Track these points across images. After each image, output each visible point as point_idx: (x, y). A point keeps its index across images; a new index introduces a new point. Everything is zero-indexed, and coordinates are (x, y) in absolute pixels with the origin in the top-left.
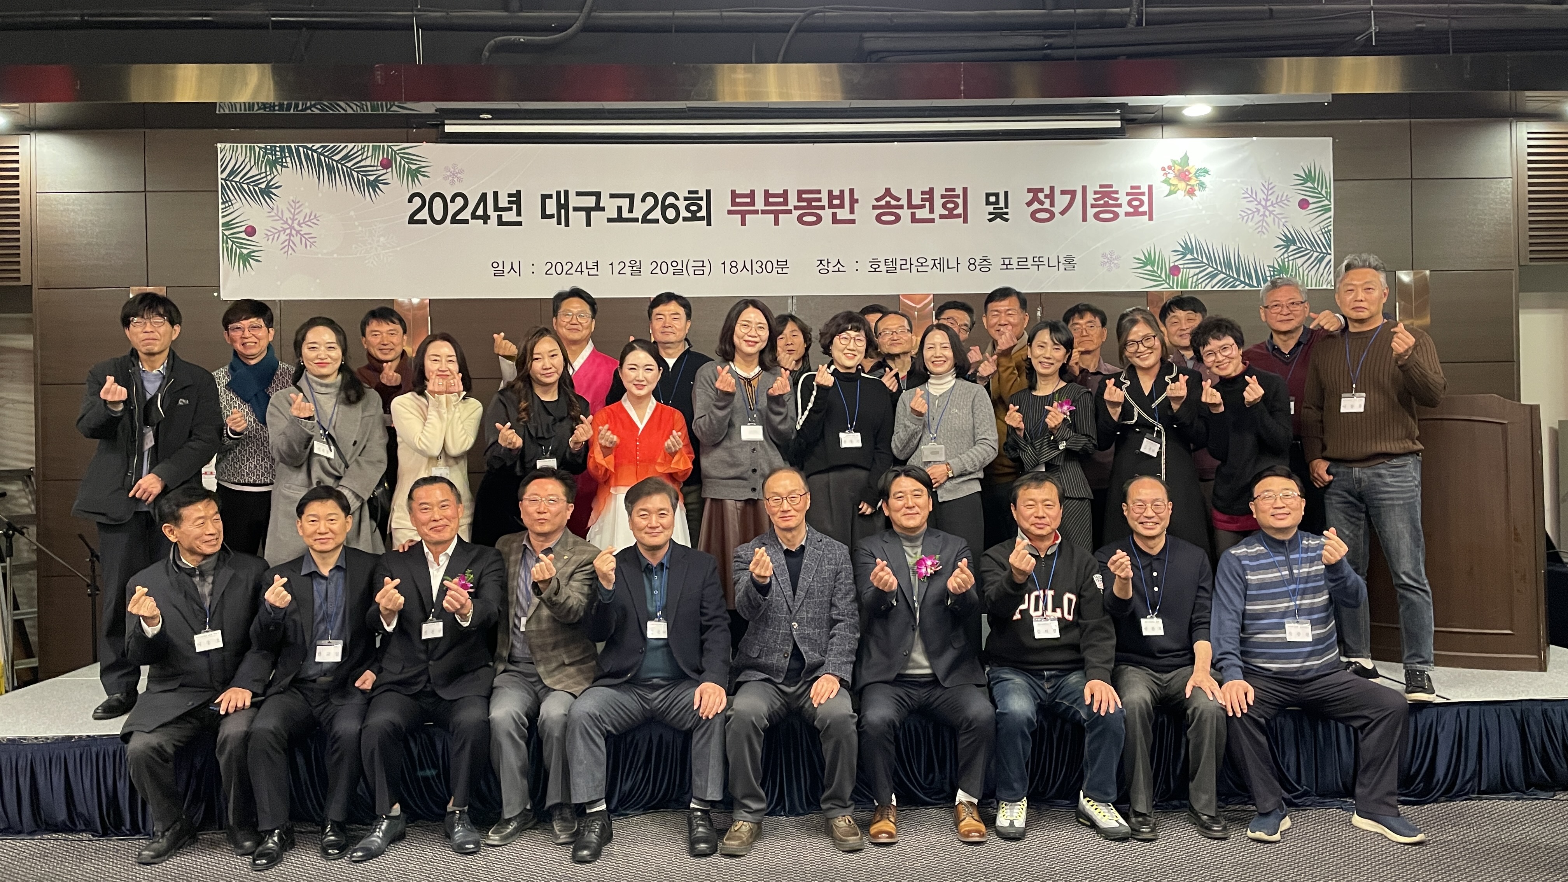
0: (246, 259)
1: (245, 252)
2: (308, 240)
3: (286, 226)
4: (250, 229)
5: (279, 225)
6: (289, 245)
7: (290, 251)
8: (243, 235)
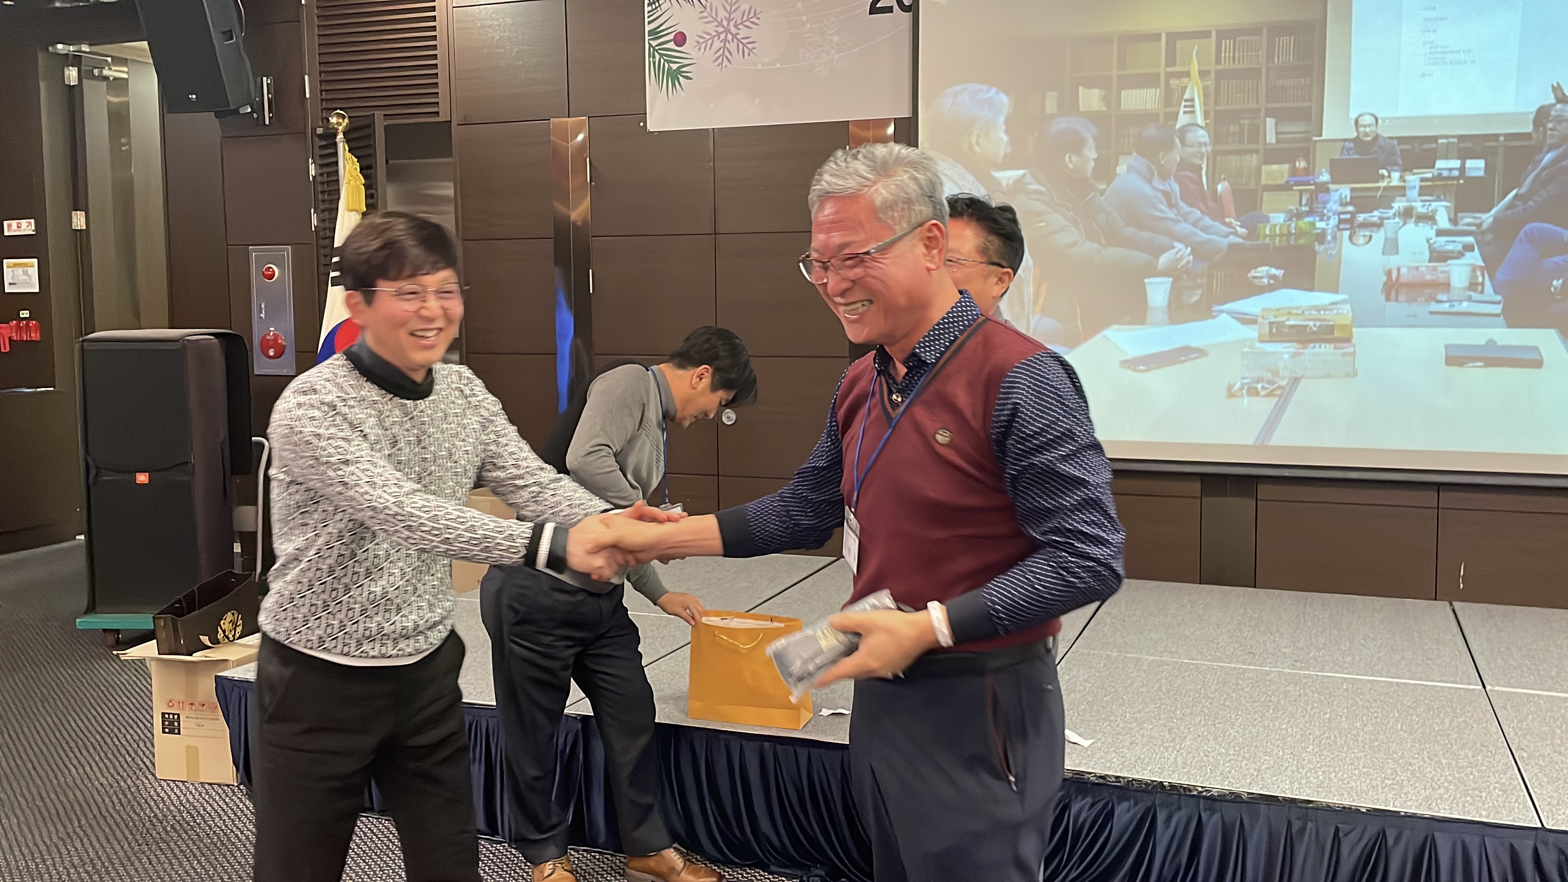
0: (675, 76)
1: (674, 66)
2: (746, 47)
3: (721, 29)
4: (679, 38)
5: (711, 28)
6: (723, 56)
7: (725, 62)
8: (672, 45)
